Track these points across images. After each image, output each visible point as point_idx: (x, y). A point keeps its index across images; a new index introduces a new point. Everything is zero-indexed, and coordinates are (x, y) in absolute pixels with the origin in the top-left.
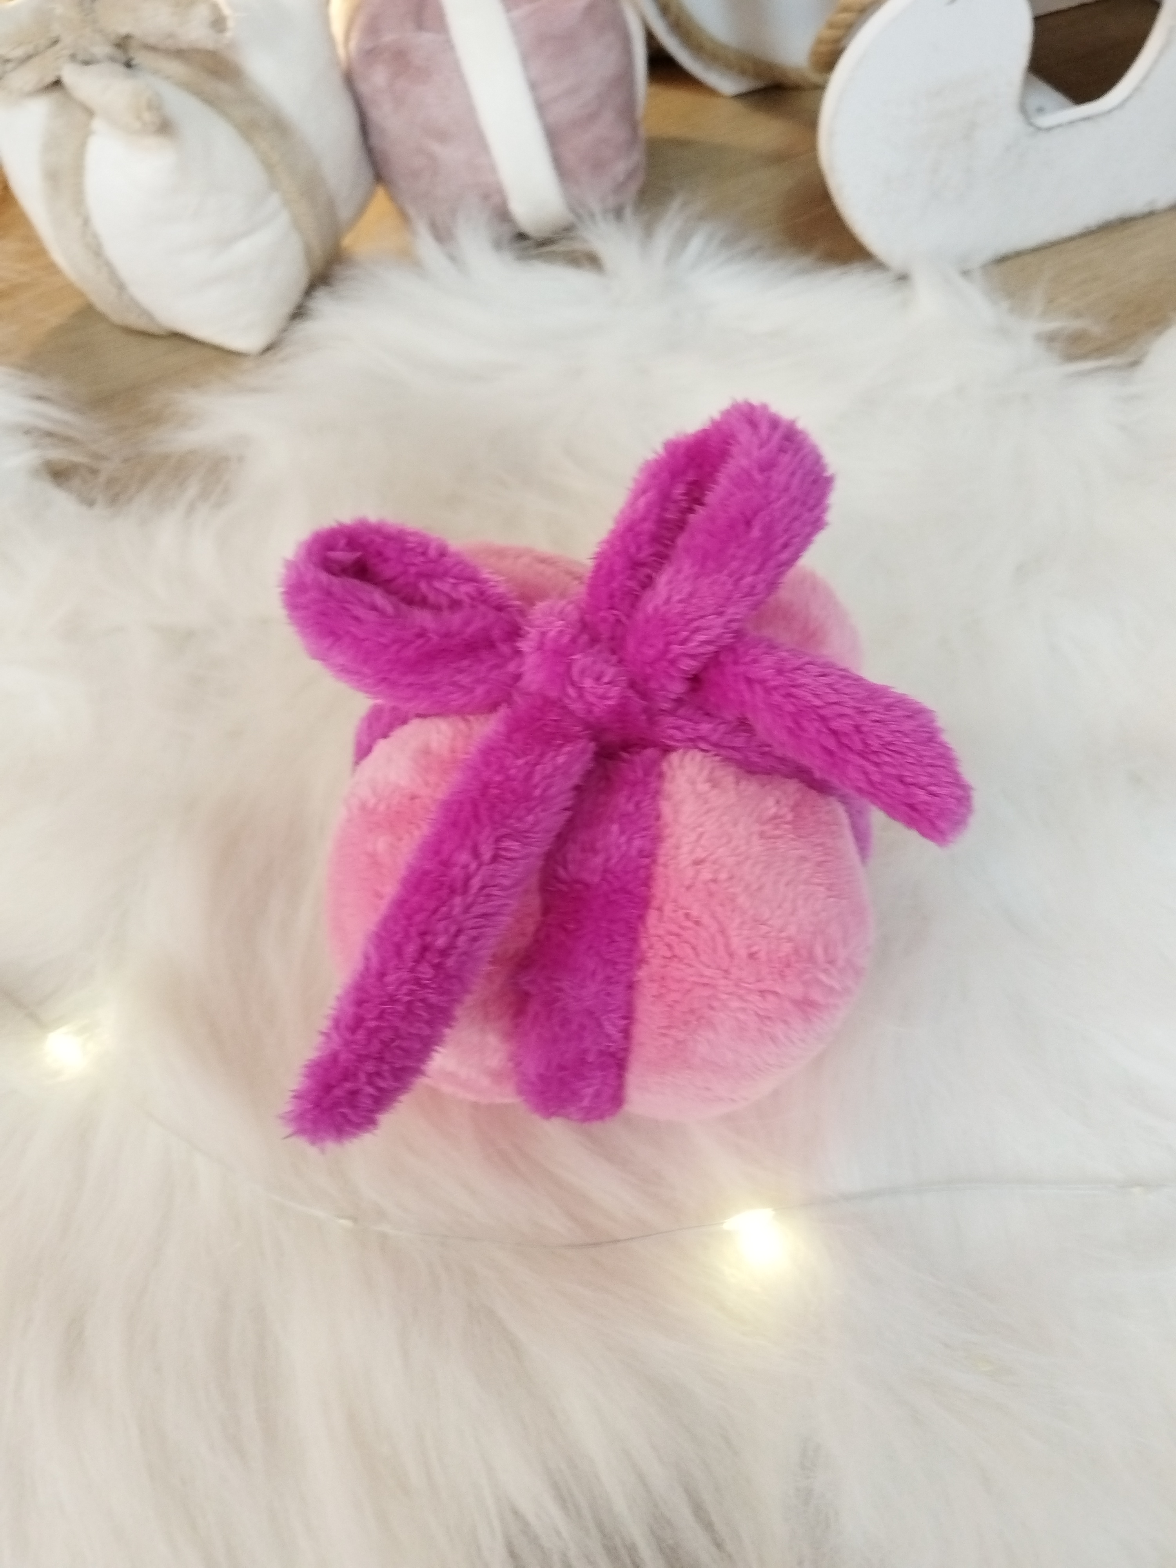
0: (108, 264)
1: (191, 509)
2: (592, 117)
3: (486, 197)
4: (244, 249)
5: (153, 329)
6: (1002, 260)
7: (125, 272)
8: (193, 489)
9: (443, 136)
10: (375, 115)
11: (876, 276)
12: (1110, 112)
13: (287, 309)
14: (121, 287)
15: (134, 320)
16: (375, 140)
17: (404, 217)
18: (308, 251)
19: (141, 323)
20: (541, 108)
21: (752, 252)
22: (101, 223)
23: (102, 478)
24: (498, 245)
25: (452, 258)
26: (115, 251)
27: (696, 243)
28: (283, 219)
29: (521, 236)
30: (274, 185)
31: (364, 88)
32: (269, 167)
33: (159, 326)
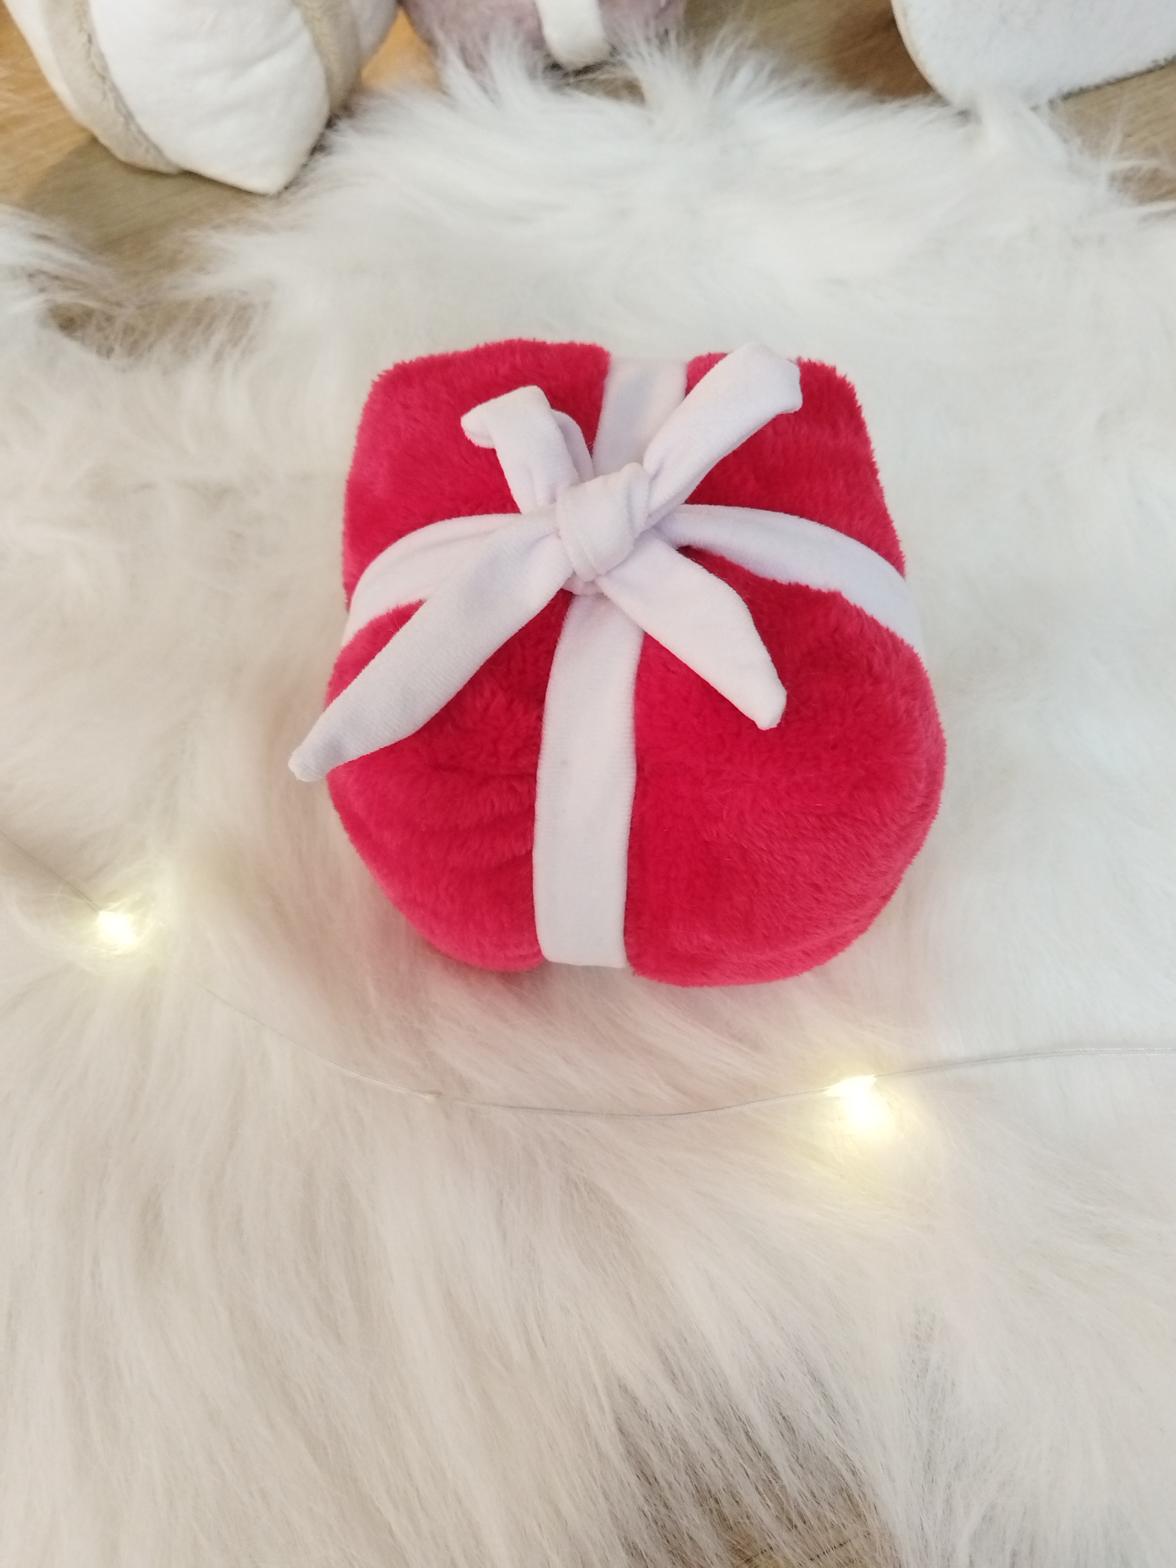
0: (114, 88)
1: (218, 357)
3: (519, 21)
4: (262, 73)
5: (162, 167)
6: (1068, 96)
7: (133, 102)
8: (219, 336)
11: (936, 111)
13: (308, 142)
14: (129, 117)
15: (141, 157)
17: (430, 43)
18: (329, 79)
19: (149, 161)
21: (804, 84)
22: (106, 42)
23: (119, 324)
24: (532, 74)
25: (484, 89)
27: (745, 75)
28: (305, 39)
29: (555, 66)
33: (168, 163)
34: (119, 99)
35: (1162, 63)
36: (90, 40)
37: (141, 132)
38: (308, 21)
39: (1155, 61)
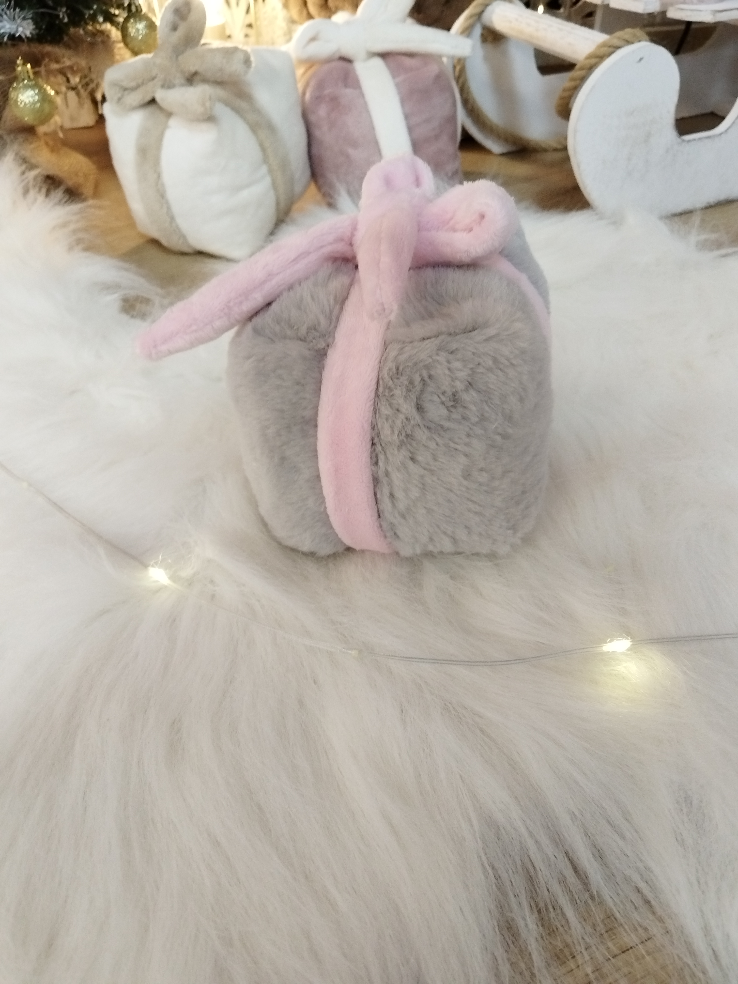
0: (167, 203)
2: (437, 137)
4: (246, 194)
5: (185, 249)
7: (176, 209)
9: (354, 144)
10: (317, 133)
12: (721, 134)
14: (172, 218)
16: (314, 151)
18: (278, 204)
20: (410, 129)
21: (527, 208)
22: (167, 178)
26: (172, 194)
28: (267, 181)
30: (265, 160)
31: (313, 118)
32: (263, 149)
33: (189, 246)
34: (169, 208)
35: (712, 204)
36: (159, 177)
37: (177, 227)
38: (270, 171)
39: (708, 203)
